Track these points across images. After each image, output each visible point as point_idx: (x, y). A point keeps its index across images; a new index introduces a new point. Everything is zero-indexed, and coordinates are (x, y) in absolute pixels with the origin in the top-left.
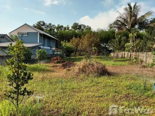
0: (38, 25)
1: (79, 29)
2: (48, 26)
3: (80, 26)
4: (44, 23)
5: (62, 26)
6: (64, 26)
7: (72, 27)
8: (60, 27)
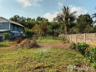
0: (14, 18)
1: (41, 20)
2: (21, 18)
3: (42, 19)
4: (18, 17)
5: (30, 19)
6: (32, 19)
7: (37, 19)
8: (29, 19)
